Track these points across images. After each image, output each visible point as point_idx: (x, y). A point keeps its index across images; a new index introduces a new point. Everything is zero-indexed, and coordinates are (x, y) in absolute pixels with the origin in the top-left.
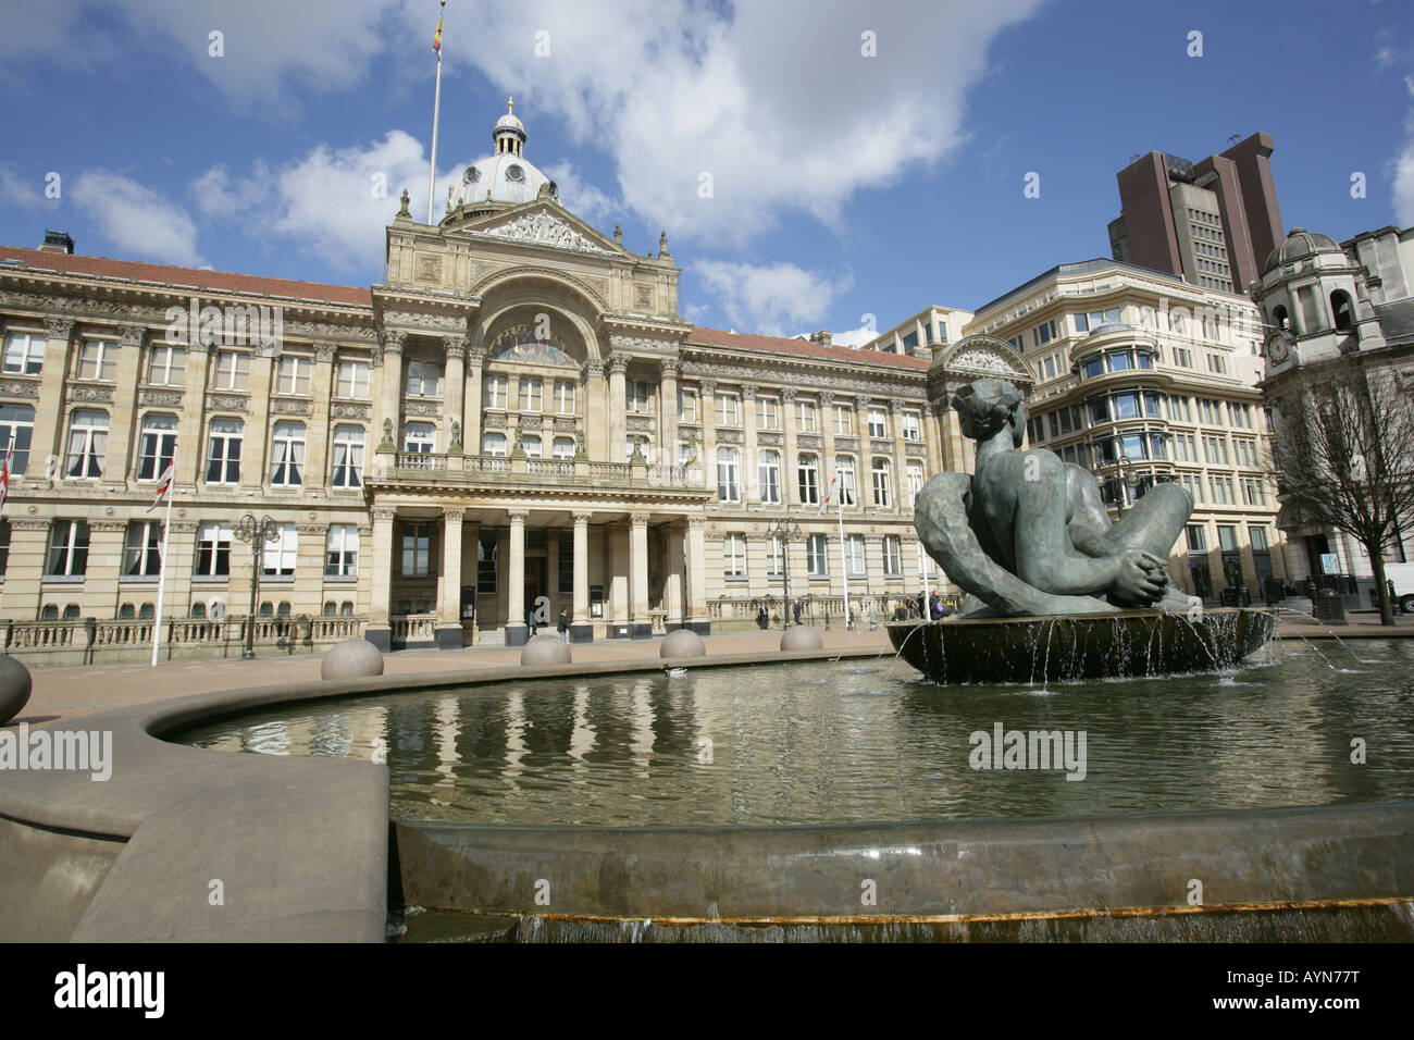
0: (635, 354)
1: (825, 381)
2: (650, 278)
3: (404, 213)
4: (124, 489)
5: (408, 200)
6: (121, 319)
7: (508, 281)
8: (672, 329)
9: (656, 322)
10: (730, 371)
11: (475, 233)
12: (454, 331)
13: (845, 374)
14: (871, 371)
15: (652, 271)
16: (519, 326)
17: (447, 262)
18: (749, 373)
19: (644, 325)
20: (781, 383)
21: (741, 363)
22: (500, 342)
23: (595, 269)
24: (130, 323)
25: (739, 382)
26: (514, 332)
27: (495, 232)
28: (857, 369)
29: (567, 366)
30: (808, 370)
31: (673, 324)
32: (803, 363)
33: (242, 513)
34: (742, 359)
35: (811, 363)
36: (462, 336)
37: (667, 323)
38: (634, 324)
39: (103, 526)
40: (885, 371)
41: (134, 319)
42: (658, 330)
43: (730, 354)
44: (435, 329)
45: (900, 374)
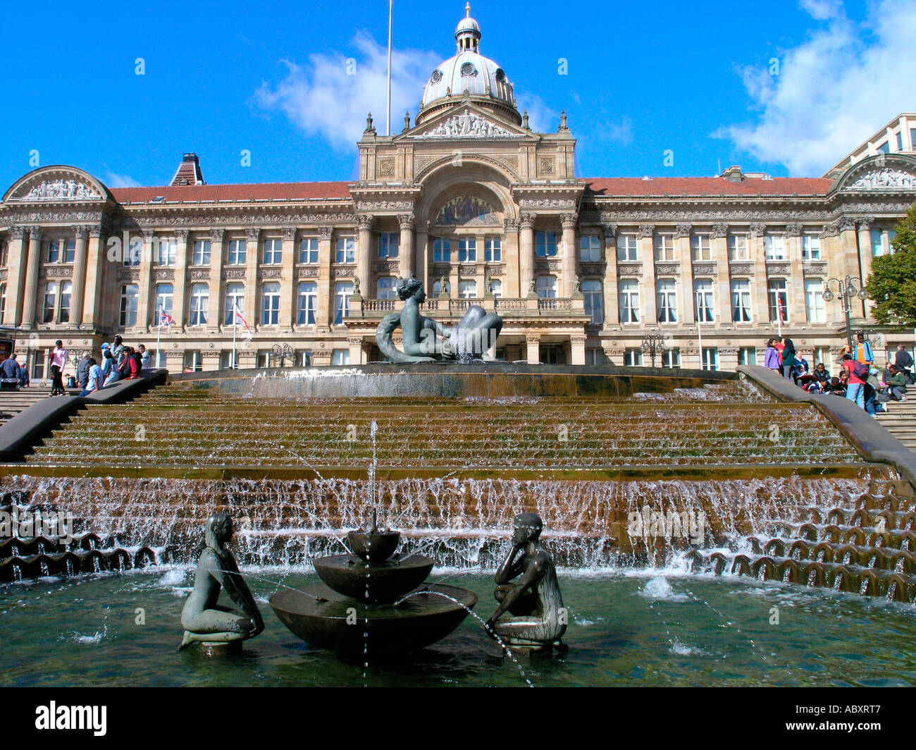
0: (540, 212)
1: (719, 215)
2: (551, 150)
3: (370, 130)
4: (217, 331)
5: (371, 121)
6: (211, 226)
7: (441, 169)
8: (568, 189)
9: (554, 185)
10: (627, 215)
11: (416, 137)
12: (404, 211)
13: (737, 207)
14: (765, 201)
15: (552, 145)
16: (457, 199)
17: (399, 161)
18: (644, 215)
19: (544, 189)
20: (677, 221)
21: (638, 207)
22: (443, 212)
23: (507, 150)
24: (216, 228)
25: (637, 224)
26: (453, 204)
27: (431, 134)
28: (749, 201)
29: (494, 225)
30: (701, 207)
31: (568, 184)
32: (696, 201)
33: (281, 344)
34: (638, 204)
35: (704, 201)
36: (410, 213)
37: (564, 185)
38: (537, 189)
39: (209, 354)
40: (779, 200)
41: (218, 225)
42: (556, 192)
43: (627, 201)
44: (391, 211)
45: (795, 201)
